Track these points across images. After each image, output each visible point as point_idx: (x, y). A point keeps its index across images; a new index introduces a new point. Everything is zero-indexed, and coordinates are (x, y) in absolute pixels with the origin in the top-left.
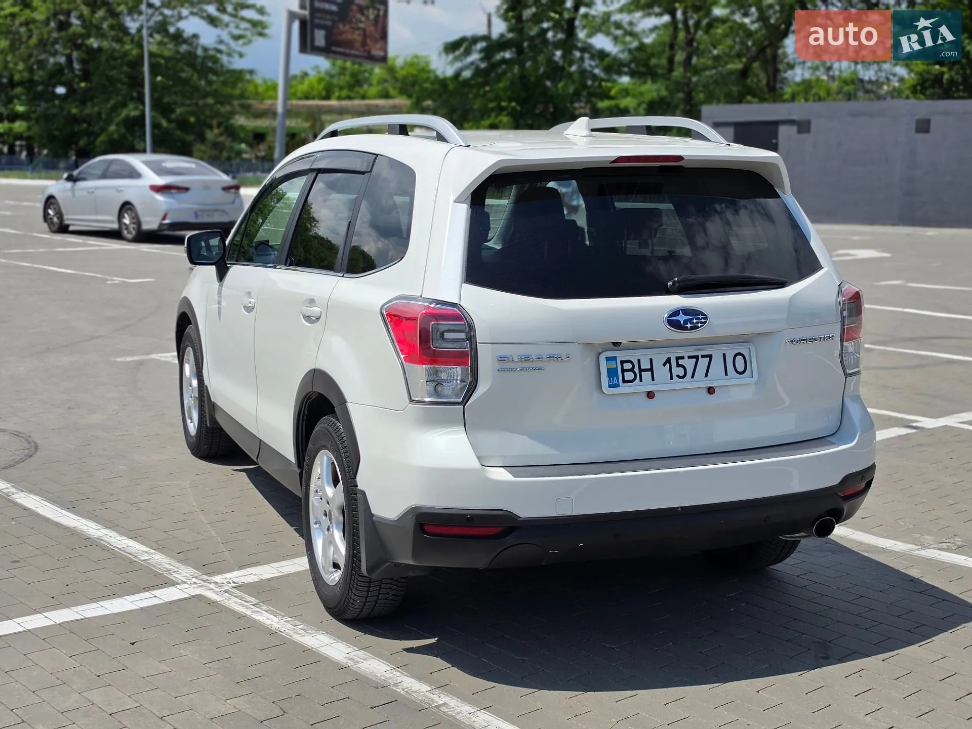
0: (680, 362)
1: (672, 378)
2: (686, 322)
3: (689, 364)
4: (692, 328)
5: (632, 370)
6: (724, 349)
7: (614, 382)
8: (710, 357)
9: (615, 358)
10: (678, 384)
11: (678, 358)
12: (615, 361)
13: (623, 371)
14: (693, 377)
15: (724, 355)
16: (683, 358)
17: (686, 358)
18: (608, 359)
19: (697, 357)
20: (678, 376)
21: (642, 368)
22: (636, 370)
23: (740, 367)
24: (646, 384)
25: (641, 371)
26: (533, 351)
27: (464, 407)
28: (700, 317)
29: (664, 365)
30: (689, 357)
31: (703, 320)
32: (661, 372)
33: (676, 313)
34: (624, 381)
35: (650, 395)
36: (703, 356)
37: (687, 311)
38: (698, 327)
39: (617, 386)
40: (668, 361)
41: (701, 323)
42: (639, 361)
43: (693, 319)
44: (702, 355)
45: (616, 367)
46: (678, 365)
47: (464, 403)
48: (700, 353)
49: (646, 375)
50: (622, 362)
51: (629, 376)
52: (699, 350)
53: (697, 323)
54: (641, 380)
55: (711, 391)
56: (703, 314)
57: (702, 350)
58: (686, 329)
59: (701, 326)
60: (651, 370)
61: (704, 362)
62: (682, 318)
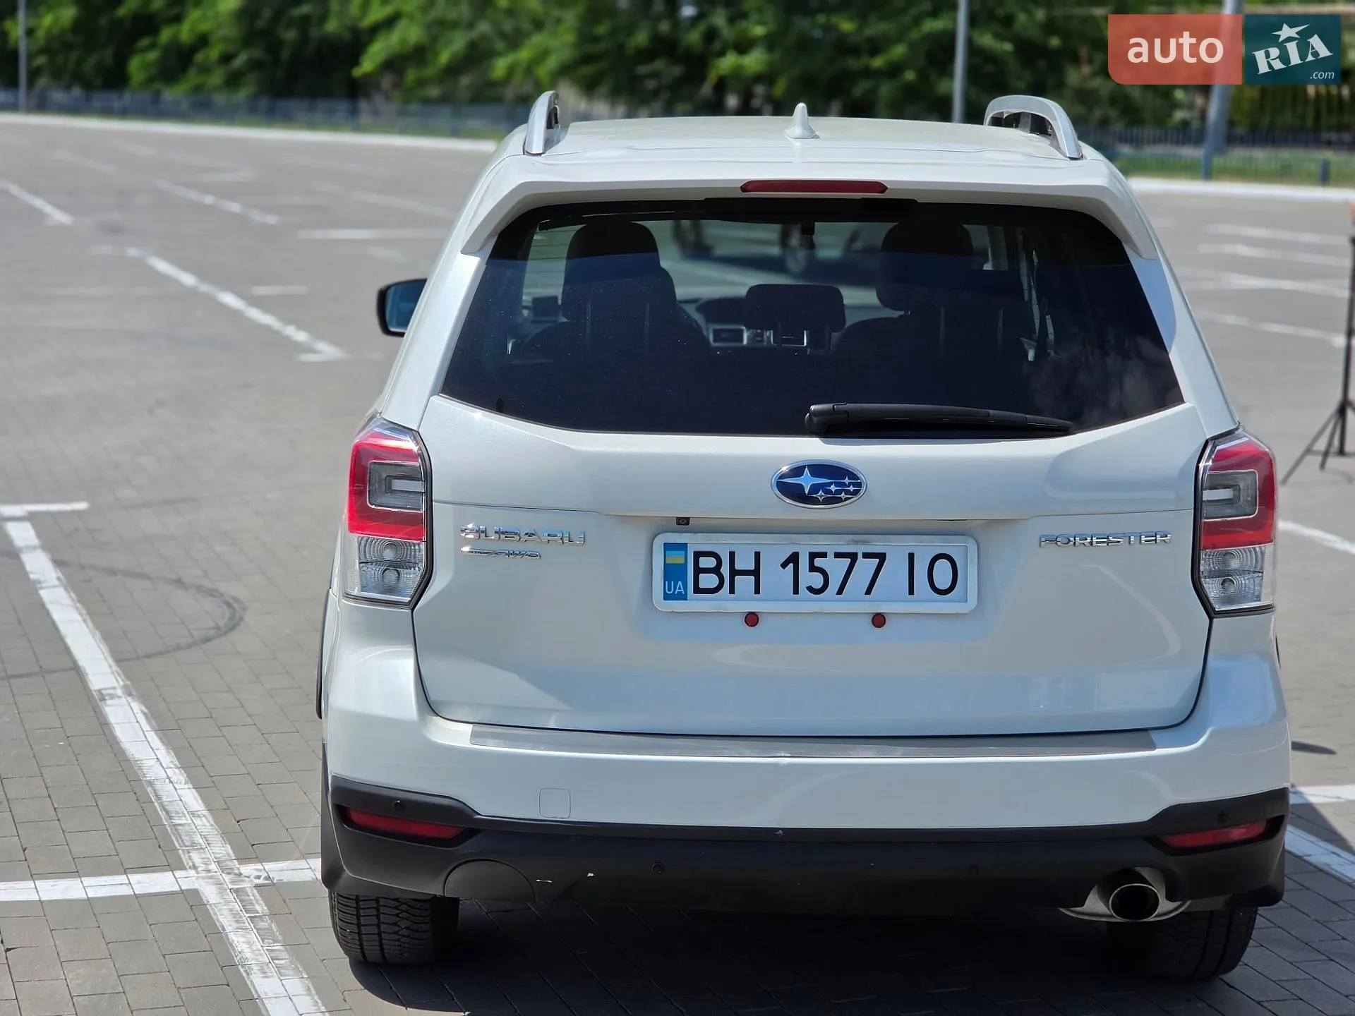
0: (818, 562)
1: (796, 591)
2: (815, 488)
3: (836, 568)
4: (828, 501)
5: (716, 570)
6: (911, 543)
7: (677, 590)
8: (882, 557)
9: (683, 547)
10: (809, 604)
11: (813, 556)
12: (683, 552)
13: (698, 571)
14: (840, 591)
15: (911, 556)
16: (824, 555)
17: (831, 555)
18: (668, 547)
19: (853, 557)
20: (810, 589)
21: (738, 567)
22: (725, 570)
23: (943, 580)
24: (743, 600)
25: (734, 572)
26: (522, 522)
27: (413, 610)
28: (847, 481)
29: (784, 565)
30: (838, 555)
31: (852, 488)
32: (776, 577)
33: (797, 471)
34: (698, 590)
35: (752, 619)
36: (866, 555)
37: (820, 469)
38: (840, 500)
39: (683, 597)
40: (794, 559)
41: (848, 492)
42: (732, 555)
43: (831, 484)
44: (863, 554)
45: (683, 562)
46: (813, 568)
47: (413, 604)
48: (860, 550)
49: (746, 583)
50: (698, 555)
51: (708, 581)
52: (857, 542)
53: (838, 492)
54: (732, 591)
55: (879, 620)
56: (853, 476)
57: (865, 542)
58: (816, 502)
59: (847, 499)
60: (756, 573)
61: (865, 568)
62: (807, 481)
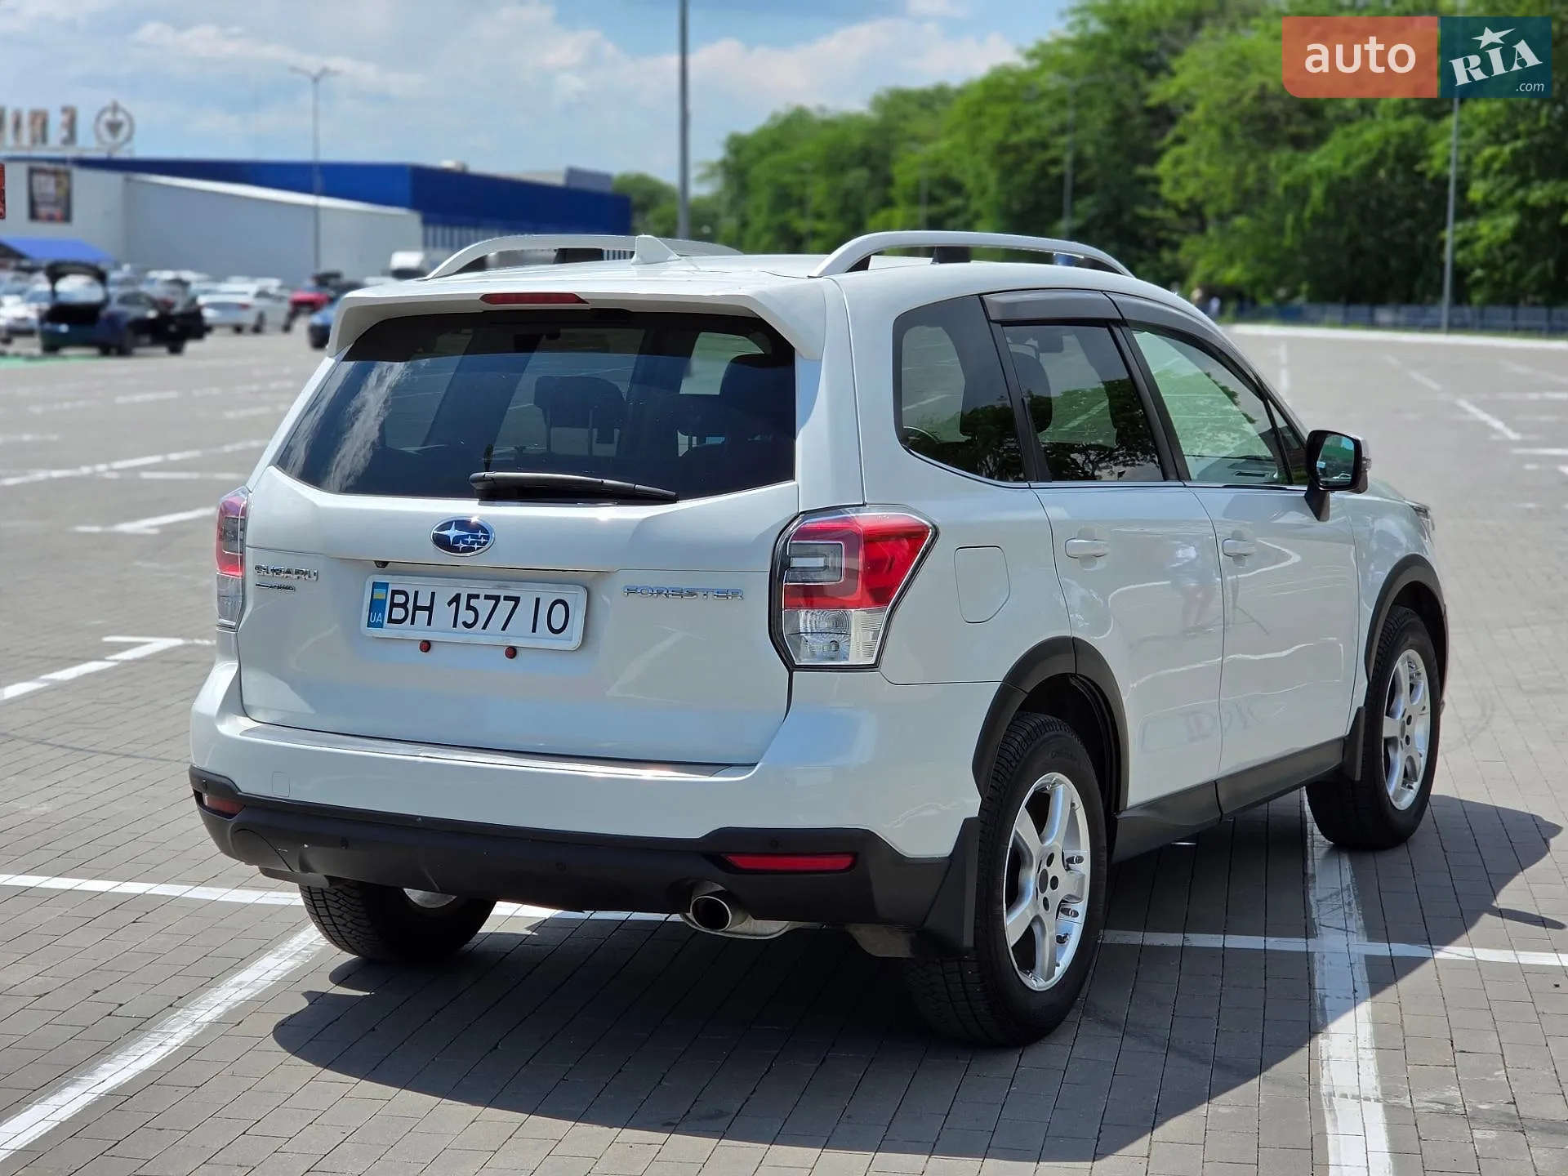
0: (473, 602)
1: (455, 626)
2: (457, 539)
3: (484, 607)
4: (465, 550)
5: (404, 606)
6: (538, 591)
7: (377, 620)
8: (517, 600)
9: (386, 585)
10: (462, 635)
11: (470, 597)
12: (385, 590)
13: (393, 605)
14: (484, 627)
15: (538, 600)
16: (477, 597)
17: (482, 597)
18: (375, 585)
19: (497, 599)
20: (465, 624)
21: (419, 603)
22: (410, 606)
23: (558, 622)
24: (419, 630)
25: (416, 608)
26: (286, 562)
27: (237, 631)
28: (480, 534)
29: (450, 604)
30: (487, 597)
31: (483, 540)
32: (444, 612)
33: (446, 526)
34: (391, 621)
35: (426, 646)
36: (507, 598)
37: (462, 524)
38: (473, 550)
39: (381, 625)
40: (457, 599)
41: (479, 543)
42: (416, 593)
43: (469, 536)
44: (503, 597)
45: (384, 598)
46: (469, 607)
47: (238, 628)
48: (503, 593)
49: (422, 615)
50: (394, 592)
51: (398, 613)
52: (499, 587)
53: (473, 543)
54: (412, 623)
55: (512, 652)
56: (484, 530)
57: (505, 587)
58: (456, 550)
59: (478, 549)
60: (430, 609)
61: (505, 607)
62: (452, 533)
